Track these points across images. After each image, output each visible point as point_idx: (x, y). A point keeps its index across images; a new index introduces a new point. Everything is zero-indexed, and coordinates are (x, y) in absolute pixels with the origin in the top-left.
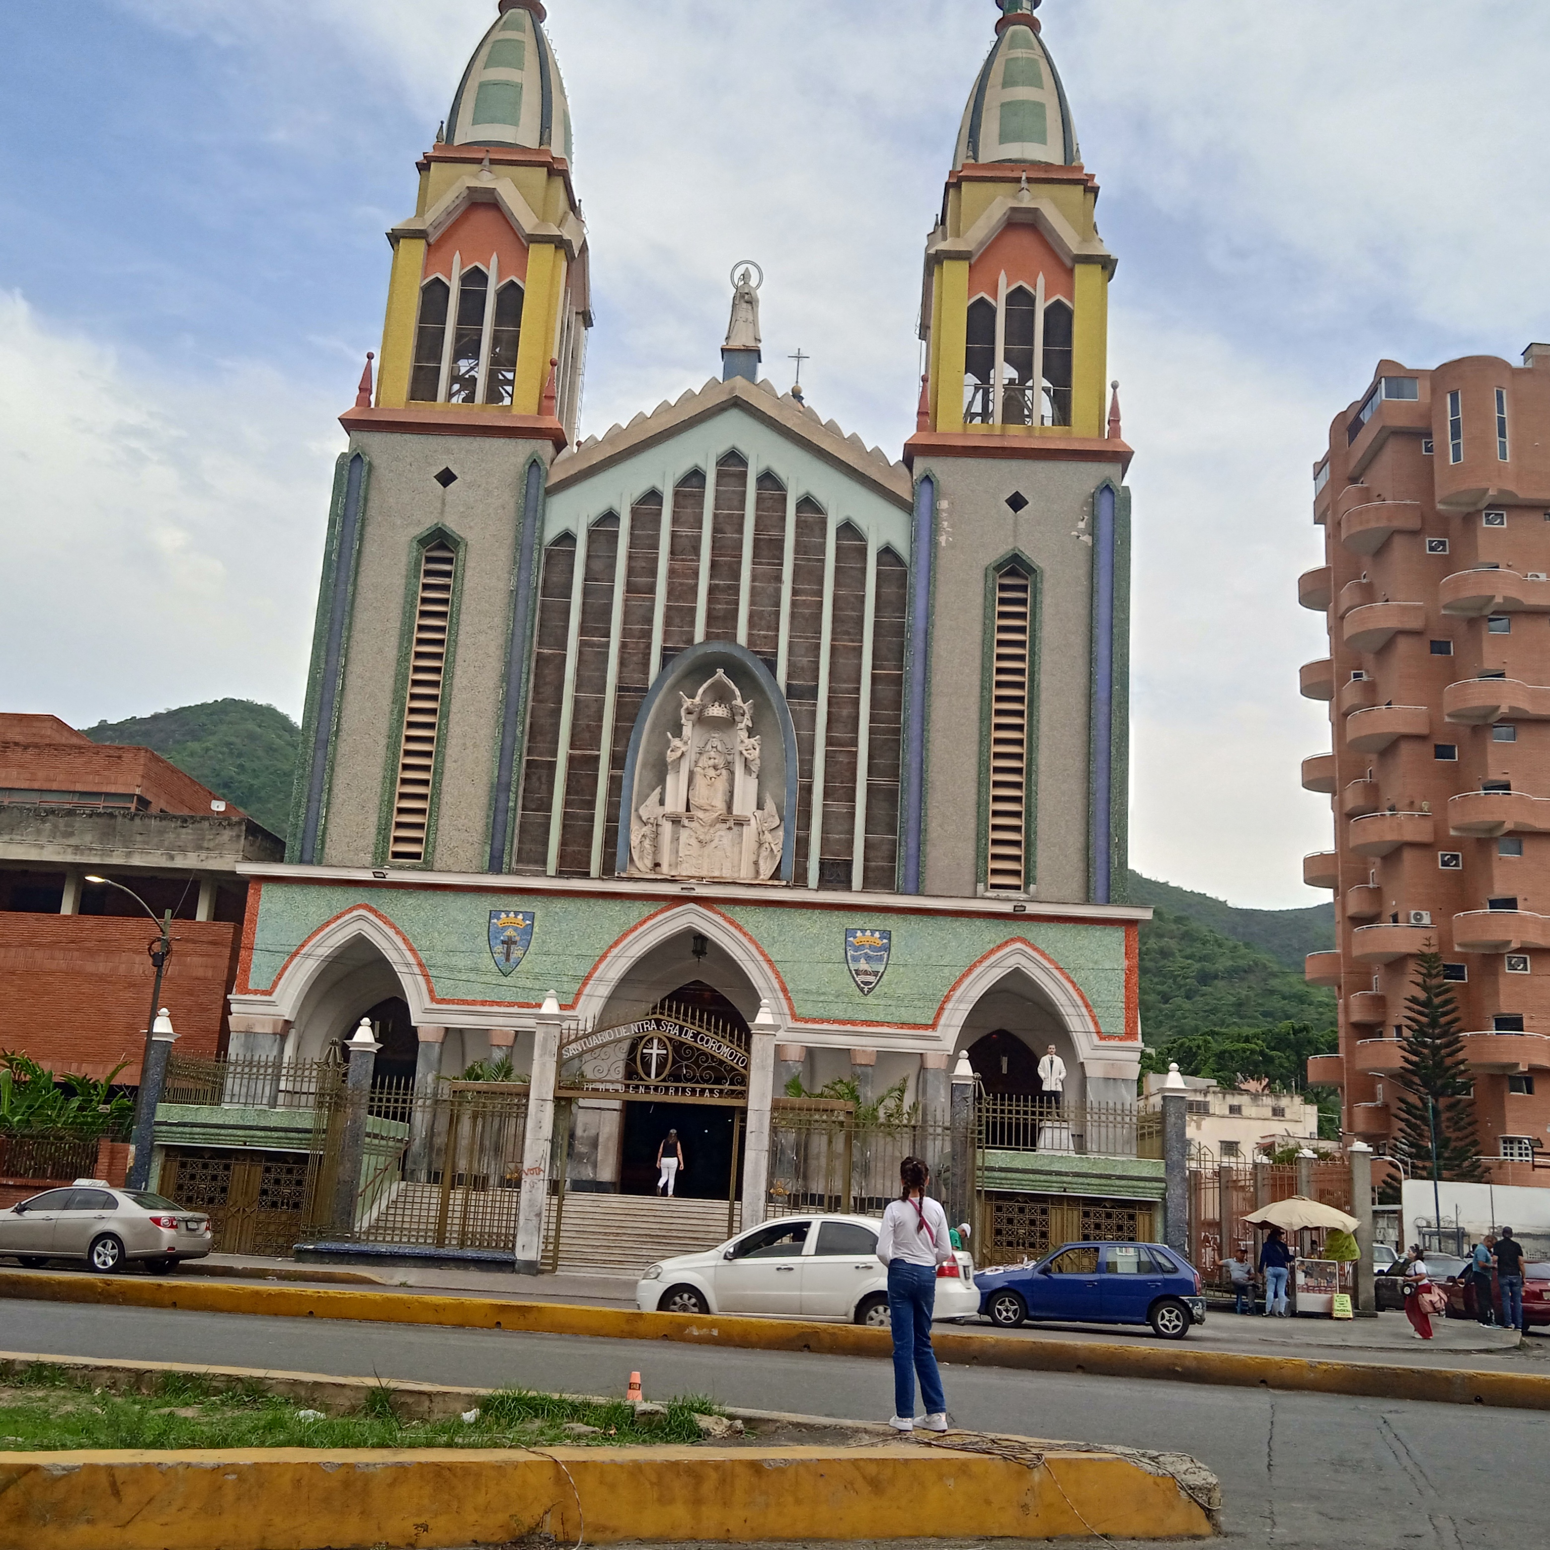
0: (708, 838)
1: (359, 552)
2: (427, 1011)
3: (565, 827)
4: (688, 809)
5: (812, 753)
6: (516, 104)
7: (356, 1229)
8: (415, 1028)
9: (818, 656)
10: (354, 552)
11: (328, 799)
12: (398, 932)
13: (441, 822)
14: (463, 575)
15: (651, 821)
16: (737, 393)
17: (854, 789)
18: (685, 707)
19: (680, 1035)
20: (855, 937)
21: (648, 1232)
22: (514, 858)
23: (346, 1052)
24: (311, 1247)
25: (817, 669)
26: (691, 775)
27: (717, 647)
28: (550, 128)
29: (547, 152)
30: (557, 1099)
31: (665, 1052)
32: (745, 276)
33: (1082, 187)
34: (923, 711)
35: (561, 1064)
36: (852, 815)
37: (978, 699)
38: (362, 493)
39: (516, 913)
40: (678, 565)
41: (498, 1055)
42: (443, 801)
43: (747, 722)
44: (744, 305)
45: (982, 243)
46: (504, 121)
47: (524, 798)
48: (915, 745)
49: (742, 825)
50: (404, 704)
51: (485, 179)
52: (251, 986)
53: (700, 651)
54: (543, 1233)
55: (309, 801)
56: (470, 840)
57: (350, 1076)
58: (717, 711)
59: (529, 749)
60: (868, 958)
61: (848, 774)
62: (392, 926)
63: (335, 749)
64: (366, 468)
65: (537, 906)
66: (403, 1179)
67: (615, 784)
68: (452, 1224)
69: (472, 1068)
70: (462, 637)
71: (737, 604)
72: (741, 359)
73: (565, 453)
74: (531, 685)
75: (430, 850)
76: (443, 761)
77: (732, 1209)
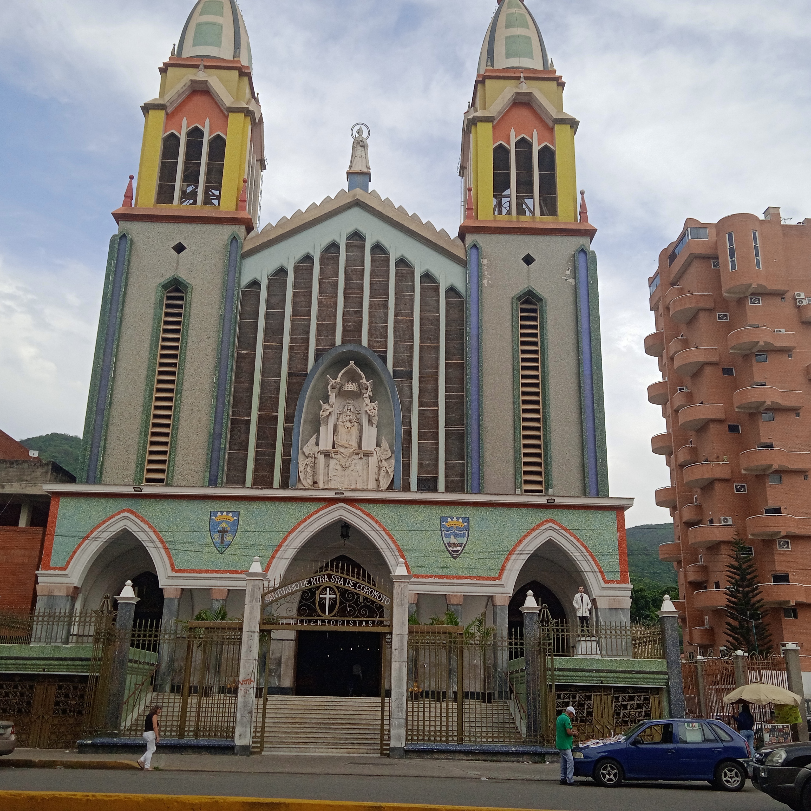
0: (347, 464)
1: (125, 293)
2: (169, 578)
3: (256, 460)
4: (334, 447)
5: (410, 411)
6: (220, 35)
7: (122, 728)
8: (162, 589)
9: (412, 353)
10: (122, 294)
11: (105, 446)
12: (150, 527)
13: (177, 459)
14: (190, 306)
15: (311, 455)
16: (358, 197)
17: (437, 433)
18: (331, 384)
19: (344, 584)
20: (447, 522)
21: (321, 721)
22: (224, 481)
23: (115, 605)
24: (90, 742)
25: (412, 360)
26: (335, 426)
27: (349, 348)
28: (239, 48)
29: (239, 62)
30: (261, 631)
31: (335, 596)
32: (359, 131)
33: (556, 82)
34: (478, 384)
35: (264, 606)
36: (437, 449)
37: (511, 377)
38: (126, 258)
39: (228, 512)
40: (324, 299)
41: (217, 605)
42: (179, 446)
43: (369, 393)
44: (360, 148)
45: (500, 112)
46: (211, 45)
47: (230, 443)
48: (475, 404)
49: (368, 456)
50: (153, 386)
51: (201, 75)
52: (52, 564)
53: (340, 350)
54: (254, 724)
55: (92, 447)
56: (196, 469)
57: (118, 620)
58: (351, 387)
59: (233, 412)
60: (456, 535)
61: (433, 423)
62: (146, 523)
63: (109, 414)
64: (129, 242)
65: (241, 508)
66: (154, 691)
67: (288, 433)
68: (190, 721)
69: (200, 614)
70: (190, 344)
71: (362, 323)
72: (359, 179)
73: (252, 234)
74: (234, 373)
75: (170, 476)
76: (178, 421)
77: (383, 703)
